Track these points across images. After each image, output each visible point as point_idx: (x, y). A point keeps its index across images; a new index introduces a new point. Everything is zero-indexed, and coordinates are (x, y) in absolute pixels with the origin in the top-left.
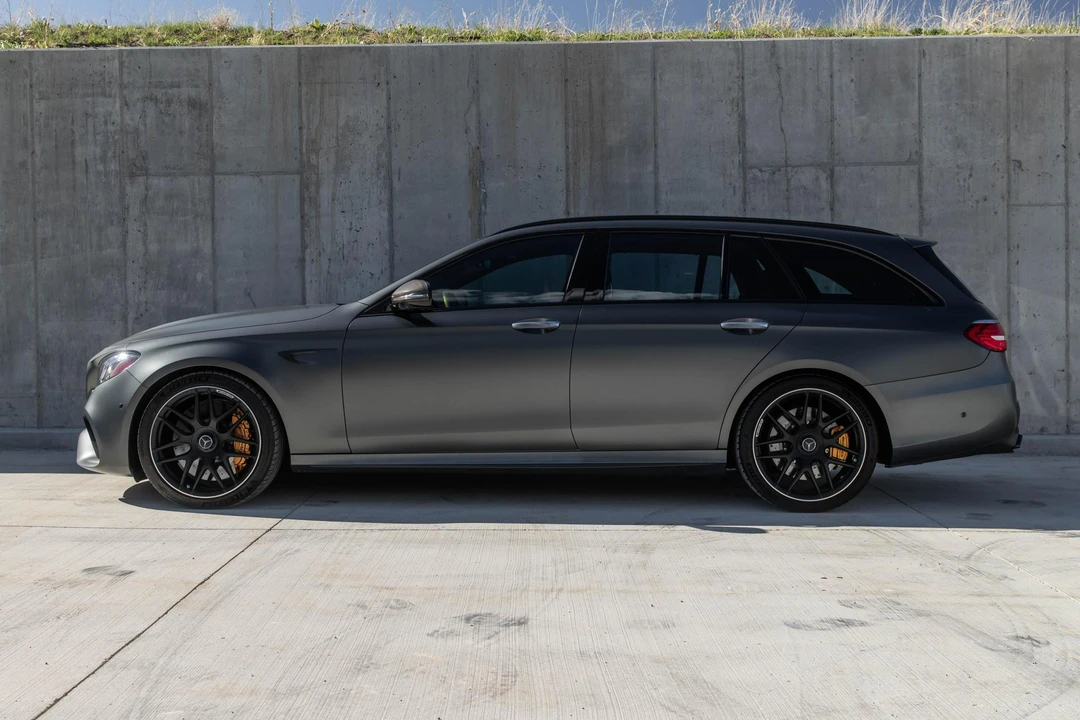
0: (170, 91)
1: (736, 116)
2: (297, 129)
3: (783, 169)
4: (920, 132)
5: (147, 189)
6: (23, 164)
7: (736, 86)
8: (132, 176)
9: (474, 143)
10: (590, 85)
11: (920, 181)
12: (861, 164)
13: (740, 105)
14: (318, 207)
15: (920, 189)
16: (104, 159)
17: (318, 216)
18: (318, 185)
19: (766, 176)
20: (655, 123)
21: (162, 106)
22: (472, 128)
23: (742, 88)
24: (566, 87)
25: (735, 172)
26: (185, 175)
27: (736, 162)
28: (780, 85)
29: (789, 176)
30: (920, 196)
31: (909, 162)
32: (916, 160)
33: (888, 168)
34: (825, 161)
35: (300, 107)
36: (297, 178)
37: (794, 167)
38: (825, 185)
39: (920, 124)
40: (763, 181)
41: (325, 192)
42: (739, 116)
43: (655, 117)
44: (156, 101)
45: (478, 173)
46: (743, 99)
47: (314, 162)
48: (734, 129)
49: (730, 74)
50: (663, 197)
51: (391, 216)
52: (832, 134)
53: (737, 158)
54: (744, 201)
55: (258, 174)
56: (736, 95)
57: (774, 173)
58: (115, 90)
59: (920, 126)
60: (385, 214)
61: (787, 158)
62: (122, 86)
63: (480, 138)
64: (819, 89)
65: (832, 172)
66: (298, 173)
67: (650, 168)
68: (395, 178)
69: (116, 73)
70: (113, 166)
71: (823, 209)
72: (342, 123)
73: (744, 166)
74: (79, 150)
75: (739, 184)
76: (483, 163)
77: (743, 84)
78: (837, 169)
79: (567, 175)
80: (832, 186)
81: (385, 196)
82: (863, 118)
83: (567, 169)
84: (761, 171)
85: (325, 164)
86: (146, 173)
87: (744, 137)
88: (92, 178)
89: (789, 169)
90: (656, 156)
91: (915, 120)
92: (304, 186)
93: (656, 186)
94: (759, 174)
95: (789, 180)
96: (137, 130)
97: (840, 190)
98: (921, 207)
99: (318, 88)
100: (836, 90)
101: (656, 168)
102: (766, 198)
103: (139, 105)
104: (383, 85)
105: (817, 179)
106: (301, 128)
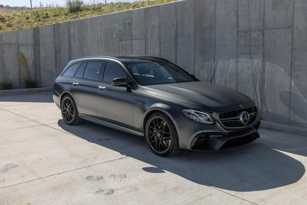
0: (126, 21)
1: (236, 16)
2: (144, 28)
3: (249, 32)
4: (293, 16)
5: (122, 44)
6: (107, 39)
7: (236, 6)
8: (121, 41)
9: (176, 29)
10: (200, 10)
11: (293, 34)
12: (272, 29)
13: (237, 11)
14: (148, 47)
15: (292, 37)
16: (117, 37)
17: (148, 49)
18: (148, 42)
19: (244, 35)
20: (215, 20)
21: (124, 25)
22: (175, 25)
23: (238, 6)
24: (195, 11)
25: (235, 34)
26: (128, 40)
27: (236, 31)
28: (248, 4)
29: (250, 34)
30: (292, 40)
31: (289, 27)
32: (291, 26)
33: (282, 30)
34: (261, 28)
35: (145, 22)
36: (144, 40)
37: (252, 31)
38: (261, 36)
39: (293, 13)
40: (243, 36)
41: (149, 43)
42: (237, 16)
43: (215, 18)
44: (123, 23)
45: (176, 38)
46: (238, 10)
47: (147, 36)
48: (235, 20)
49: (235, 2)
50: (216, 42)
51: (160, 49)
52: (264, 19)
53: (236, 29)
54: (237, 43)
55: (138, 40)
56: (236, 9)
57: (246, 34)
58: (118, 22)
59: (293, 14)
60: (159, 49)
61: (250, 28)
62: (119, 21)
63: (177, 27)
64: (260, 4)
65: (263, 32)
66: (145, 39)
67: (214, 34)
68: (161, 39)
69: (118, 18)
70: (118, 39)
71: (260, 45)
72: (152, 26)
73: (238, 32)
74: (113, 35)
75: (236, 38)
76: (177, 34)
77: (238, 5)
78: (265, 31)
79: (194, 37)
80: (263, 37)
81: (159, 44)
82: (274, 12)
83: (194, 35)
84: (242, 33)
85: (149, 37)
86: (122, 40)
87: (238, 21)
88: (115, 42)
89: (250, 32)
90: (215, 30)
91: (292, 12)
92: (146, 42)
93: (215, 39)
94: (242, 34)
95: (250, 36)
96: (121, 30)
97: (266, 38)
98: (293, 44)
99: (148, 17)
100: (266, 3)
101: (215, 34)
102: (243, 42)
103: (121, 25)
104: (159, 15)
105: (259, 35)
106: (145, 28)
